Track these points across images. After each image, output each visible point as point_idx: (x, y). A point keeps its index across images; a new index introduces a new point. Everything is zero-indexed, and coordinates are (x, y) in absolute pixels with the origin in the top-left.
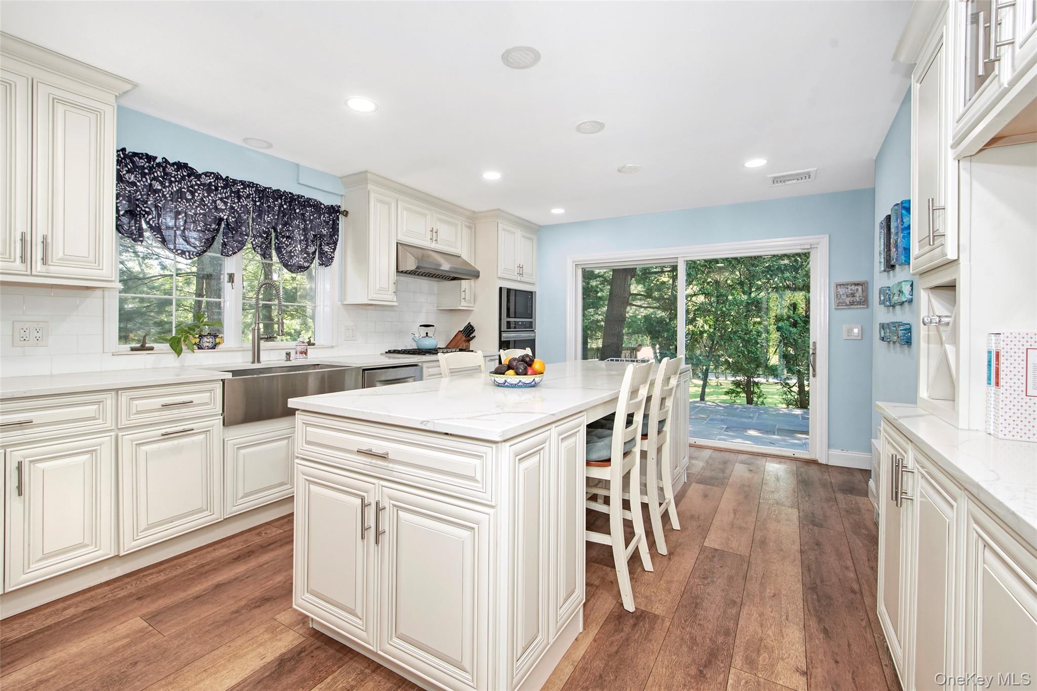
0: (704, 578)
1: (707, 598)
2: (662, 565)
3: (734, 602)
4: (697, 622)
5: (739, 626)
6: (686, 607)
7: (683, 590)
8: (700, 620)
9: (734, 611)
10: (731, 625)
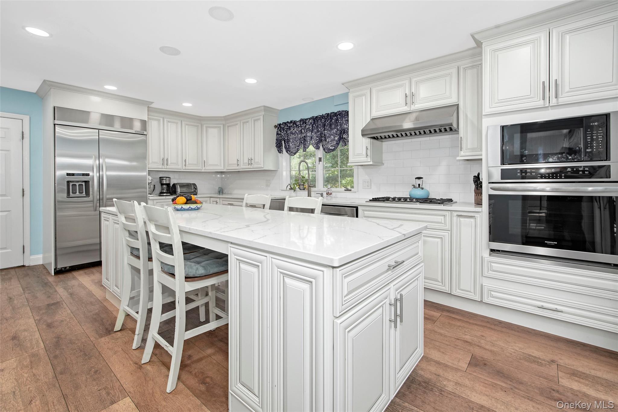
0: (97, 371)
1: (83, 362)
2: (135, 356)
3: (61, 373)
4: (77, 349)
5: (50, 364)
6: (91, 350)
7: (102, 355)
8: (77, 351)
9: (59, 369)
10: (55, 362)
